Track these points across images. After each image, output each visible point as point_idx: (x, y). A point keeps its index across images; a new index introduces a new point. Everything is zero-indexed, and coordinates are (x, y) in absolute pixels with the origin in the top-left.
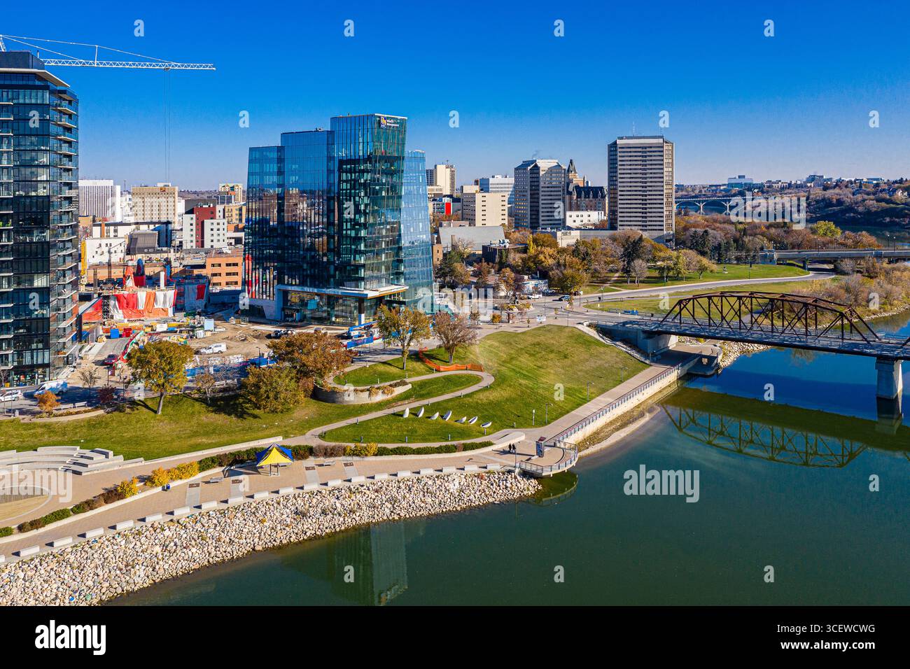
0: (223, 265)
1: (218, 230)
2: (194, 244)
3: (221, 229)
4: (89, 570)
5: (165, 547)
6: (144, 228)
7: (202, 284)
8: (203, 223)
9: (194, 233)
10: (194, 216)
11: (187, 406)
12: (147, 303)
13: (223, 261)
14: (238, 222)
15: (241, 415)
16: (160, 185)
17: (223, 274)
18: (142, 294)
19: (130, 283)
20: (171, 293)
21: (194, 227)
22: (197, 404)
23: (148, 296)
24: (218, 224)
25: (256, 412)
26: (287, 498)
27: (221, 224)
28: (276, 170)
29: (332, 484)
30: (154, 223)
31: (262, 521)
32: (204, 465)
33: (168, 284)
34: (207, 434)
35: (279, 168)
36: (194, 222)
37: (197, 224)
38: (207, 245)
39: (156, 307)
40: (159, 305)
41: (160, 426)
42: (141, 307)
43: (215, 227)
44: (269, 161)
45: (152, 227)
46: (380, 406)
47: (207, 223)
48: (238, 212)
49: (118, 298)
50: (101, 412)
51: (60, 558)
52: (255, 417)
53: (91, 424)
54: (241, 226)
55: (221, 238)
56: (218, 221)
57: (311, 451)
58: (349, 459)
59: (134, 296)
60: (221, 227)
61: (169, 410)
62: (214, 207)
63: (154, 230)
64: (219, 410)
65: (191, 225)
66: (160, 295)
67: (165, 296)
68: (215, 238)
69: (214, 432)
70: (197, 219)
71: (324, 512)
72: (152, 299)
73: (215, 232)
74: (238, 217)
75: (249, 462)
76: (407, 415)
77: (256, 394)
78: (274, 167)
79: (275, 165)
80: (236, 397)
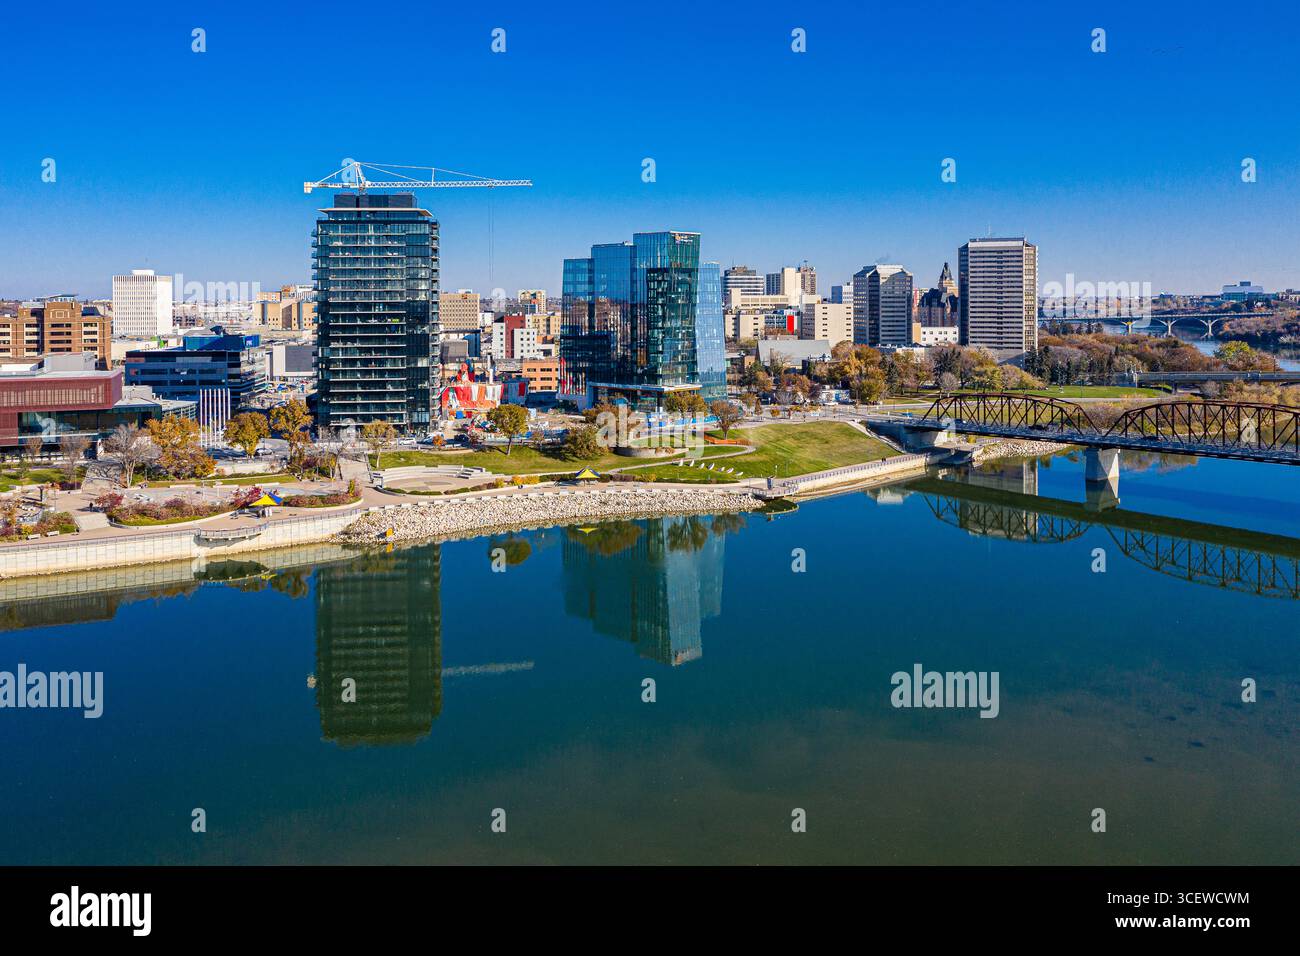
0: (538, 370)
1: (528, 340)
2: (504, 354)
3: (531, 339)
4: (486, 512)
5: (525, 509)
6: (453, 337)
7: (523, 385)
8: (513, 332)
9: (504, 342)
10: (504, 324)
11: (526, 452)
12: (480, 396)
13: (538, 367)
14: (545, 334)
15: (564, 459)
16: (462, 291)
17: (538, 379)
18: (475, 387)
19: (465, 377)
20: (499, 388)
21: (504, 336)
22: (533, 452)
23: (480, 390)
24: (528, 333)
25: (575, 458)
26: (595, 495)
27: (531, 333)
28: (587, 280)
29: (624, 491)
30: (464, 332)
31: (580, 504)
32: (543, 479)
33: (496, 379)
34: (541, 467)
35: (590, 278)
36: (504, 331)
37: (507, 333)
38: (517, 356)
39: (487, 399)
40: (489, 398)
41: (511, 461)
42: (474, 399)
43: (525, 337)
44: (582, 271)
45: (461, 336)
46: (663, 460)
47: (517, 332)
48: (545, 323)
49: (456, 390)
50: (471, 451)
51: (471, 505)
52: (573, 461)
53: (466, 457)
54: (549, 338)
55: (531, 348)
56: (528, 330)
57: (611, 478)
58: (637, 483)
59: (468, 389)
60: (531, 336)
61: (515, 453)
62: (524, 316)
63: (464, 339)
64: (548, 456)
65: (502, 334)
66: (490, 389)
67: (494, 390)
68: (525, 348)
69: (546, 467)
70: (507, 328)
71: (618, 504)
72: (483, 392)
73: (525, 342)
74: (545, 328)
75: (572, 480)
76: (681, 465)
77: (574, 443)
78: (585, 277)
79: (587, 275)
80: (560, 449)
